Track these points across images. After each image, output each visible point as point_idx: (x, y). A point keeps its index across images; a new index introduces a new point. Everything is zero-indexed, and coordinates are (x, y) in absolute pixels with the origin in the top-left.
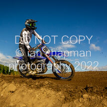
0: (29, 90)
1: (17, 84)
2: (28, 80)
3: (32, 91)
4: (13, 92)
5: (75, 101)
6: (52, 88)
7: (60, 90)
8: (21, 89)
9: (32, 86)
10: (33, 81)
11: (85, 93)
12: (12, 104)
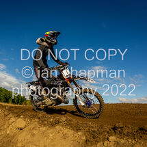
0: (41, 128)
1: (26, 120)
2: (41, 115)
3: (45, 128)
5: (98, 145)
7: (80, 130)
8: (31, 126)
9: (46, 122)
11: (111, 135)
12: (19, 145)
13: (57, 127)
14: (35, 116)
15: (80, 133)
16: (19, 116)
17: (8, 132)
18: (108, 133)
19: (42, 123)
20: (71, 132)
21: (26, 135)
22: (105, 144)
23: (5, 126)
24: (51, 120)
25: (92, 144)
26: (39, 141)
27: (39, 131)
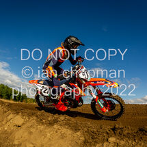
13: (55, 126)
15: (79, 133)
16: (18, 113)
17: (6, 129)
18: (108, 134)
19: (40, 121)
20: (69, 132)
23: (3, 123)
24: (50, 119)
25: (91, 145)
26: (36, 139)
27: (37, 129)
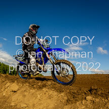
0: (31, 91)
1: (19, 84)
2: (31, 80)
3: (34, 91)
4: (15, 92)
5: (78, 103)
6: (55, 88)
7: (63, 91)
8: (23, 89)
9: (35, 86)
10: (36, 81)
11: (88, 95)
12: (13, 104)
13: (44, 89)
14: (26, 82)
15: (62, 94)
16: (13, 82)
17: (4, 94)
18: (85, 94)
19: (32, 86)
20: (55, 93)
21: (19, 96)
22: (83, 103)
23: (2, 90)
24: (39, 84)
25: (72, 103)
26: (29, 100)
27: (30, 92)
